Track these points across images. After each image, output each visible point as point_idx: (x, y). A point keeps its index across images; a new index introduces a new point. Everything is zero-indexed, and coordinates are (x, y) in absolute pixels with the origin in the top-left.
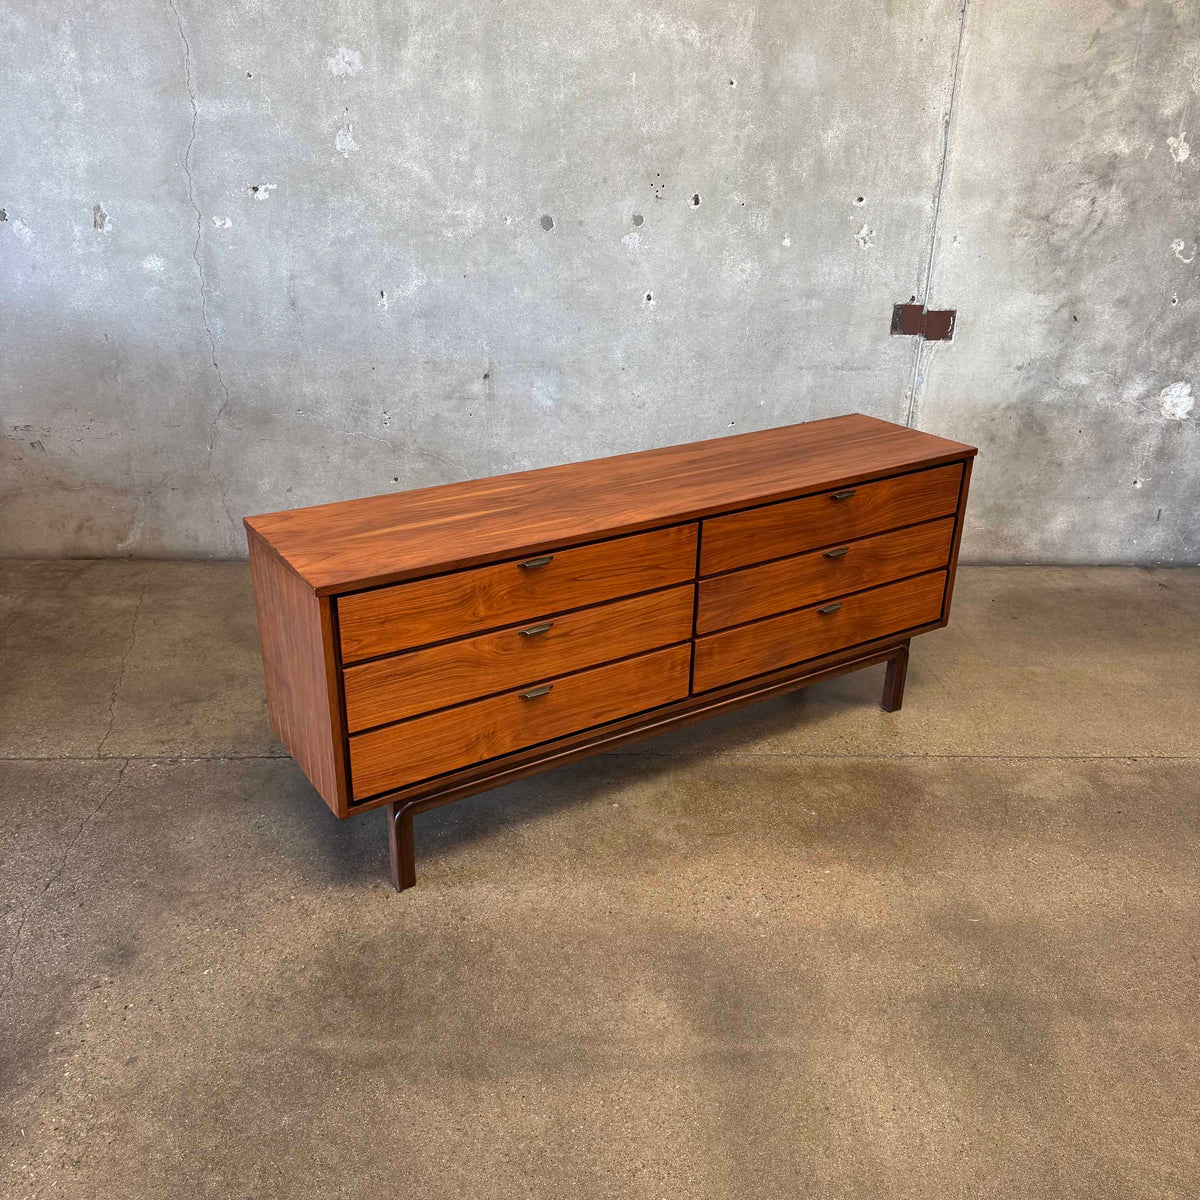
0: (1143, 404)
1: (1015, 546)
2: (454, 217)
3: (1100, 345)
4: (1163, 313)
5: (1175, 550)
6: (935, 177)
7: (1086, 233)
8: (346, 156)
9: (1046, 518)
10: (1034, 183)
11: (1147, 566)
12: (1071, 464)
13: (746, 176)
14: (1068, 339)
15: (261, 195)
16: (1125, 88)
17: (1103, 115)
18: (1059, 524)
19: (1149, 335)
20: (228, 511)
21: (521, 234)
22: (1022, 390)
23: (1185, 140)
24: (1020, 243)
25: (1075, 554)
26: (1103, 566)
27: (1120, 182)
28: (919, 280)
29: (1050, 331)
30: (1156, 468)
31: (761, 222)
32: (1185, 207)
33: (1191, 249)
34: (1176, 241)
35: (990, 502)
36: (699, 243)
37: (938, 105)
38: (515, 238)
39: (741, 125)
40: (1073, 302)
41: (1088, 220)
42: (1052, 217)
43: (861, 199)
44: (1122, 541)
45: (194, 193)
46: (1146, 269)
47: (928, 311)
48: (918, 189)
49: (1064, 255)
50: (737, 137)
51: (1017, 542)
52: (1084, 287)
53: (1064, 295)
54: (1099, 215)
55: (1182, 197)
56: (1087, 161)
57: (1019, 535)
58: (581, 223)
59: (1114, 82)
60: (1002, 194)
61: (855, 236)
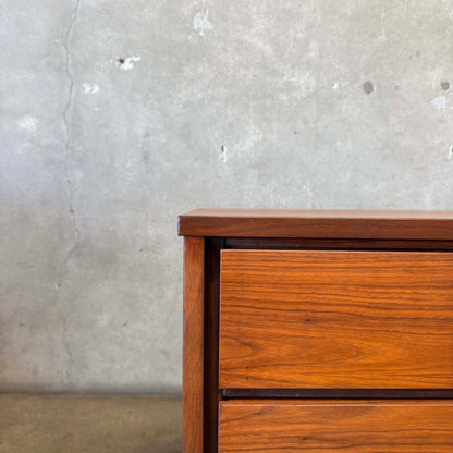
2: (289, 83)
8: (201, 34)
15: (127, 66)
20: (67, 346)
21: (346, 96)
38: (340, 99)
45: (70, 62)
58: (397, 88)
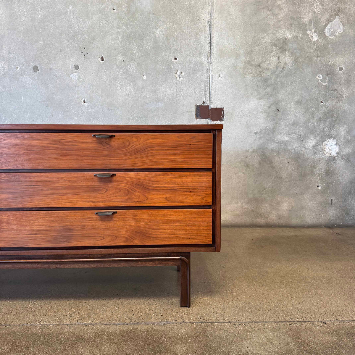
0: (316, 149)
1: (266, 218)
3: (291, 122)
4: (318, 107)
5: (342, 219)
6: (207, 49)
7: (278, 72)
9: (279, 204)
10: (252, 51)
11: (330, 226)
12: (286, 178)
13: (124, 49)
14: (276, 120)
16: (285, 10)
17: (277, 22)
18: (285, 207)
19: (313, 117)
21: (24, 74)
22: (258, 143)
23: (315, 32)
24: (249, 77)
25: (295, 221)
26: (309, 227)
27: (289, 50)
28: (205, 94)
29: (267, 116)
30: (327, 179)
31: (132, 68)
32: (320, 61)
33: (326, 79)
34: (318, 75)
35: (251, 196)
36: (105, 77)
37: (205, 18)
38: (22, 75)
39: (119, 27)
40: (276, 103)
41: (277, 66)
42: (261, 65)
43: (176, 59)
44: (316, 215)
46: (307, 88)
47: (211, 108)
48: (200, 54)
49: (269, 82)
50: (118, 32)
51: (267, 215)
52: (281, 96)
53: (271, 100)
54: (282, 64)
55: (318, 56)
56: (273, 41)
57: (267, 212)
58: (51, 69)
59: (280, 8)
60: (237, 56)
61: (175, 75)
